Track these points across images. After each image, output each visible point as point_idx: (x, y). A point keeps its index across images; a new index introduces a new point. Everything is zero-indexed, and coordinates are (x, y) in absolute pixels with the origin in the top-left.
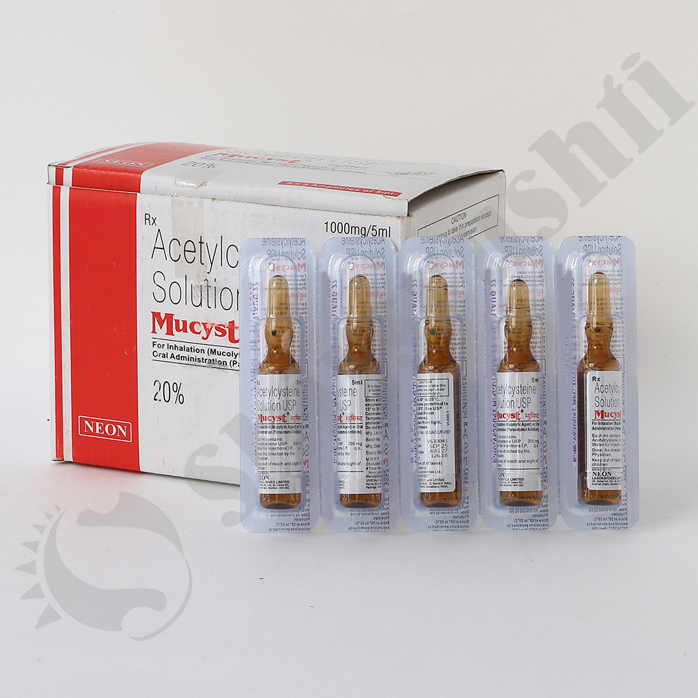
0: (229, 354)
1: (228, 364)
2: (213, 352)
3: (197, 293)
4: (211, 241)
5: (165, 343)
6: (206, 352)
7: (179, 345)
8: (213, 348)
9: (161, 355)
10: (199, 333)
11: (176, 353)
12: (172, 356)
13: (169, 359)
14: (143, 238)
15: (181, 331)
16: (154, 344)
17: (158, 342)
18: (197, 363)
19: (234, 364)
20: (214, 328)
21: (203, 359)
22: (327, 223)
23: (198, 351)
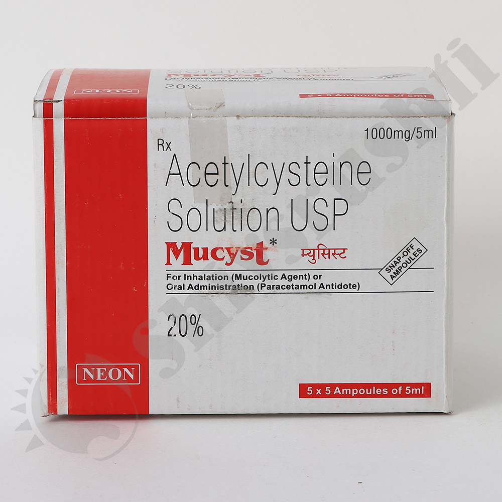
0: (256, 278)
1: (255, 288)
2: (239, 277)
3: (220, 217)
4: (237, 161)
5: (182, 274)
6: (230, 277)
7: (198, 274)
8: (238, 273)
9: (177, 288)
10: (222, 259)
11: (194, 283)
12: (190, 287)
13: (186, 291)
14: (155, 165)
15: (201, 259)
16: (168, 277)
17: (173, 273)
18: (219, 291)
19: (262, 287)
20: (239, 252)
21: (226, 286)
22: (367, 130)
23: (221, 278)
